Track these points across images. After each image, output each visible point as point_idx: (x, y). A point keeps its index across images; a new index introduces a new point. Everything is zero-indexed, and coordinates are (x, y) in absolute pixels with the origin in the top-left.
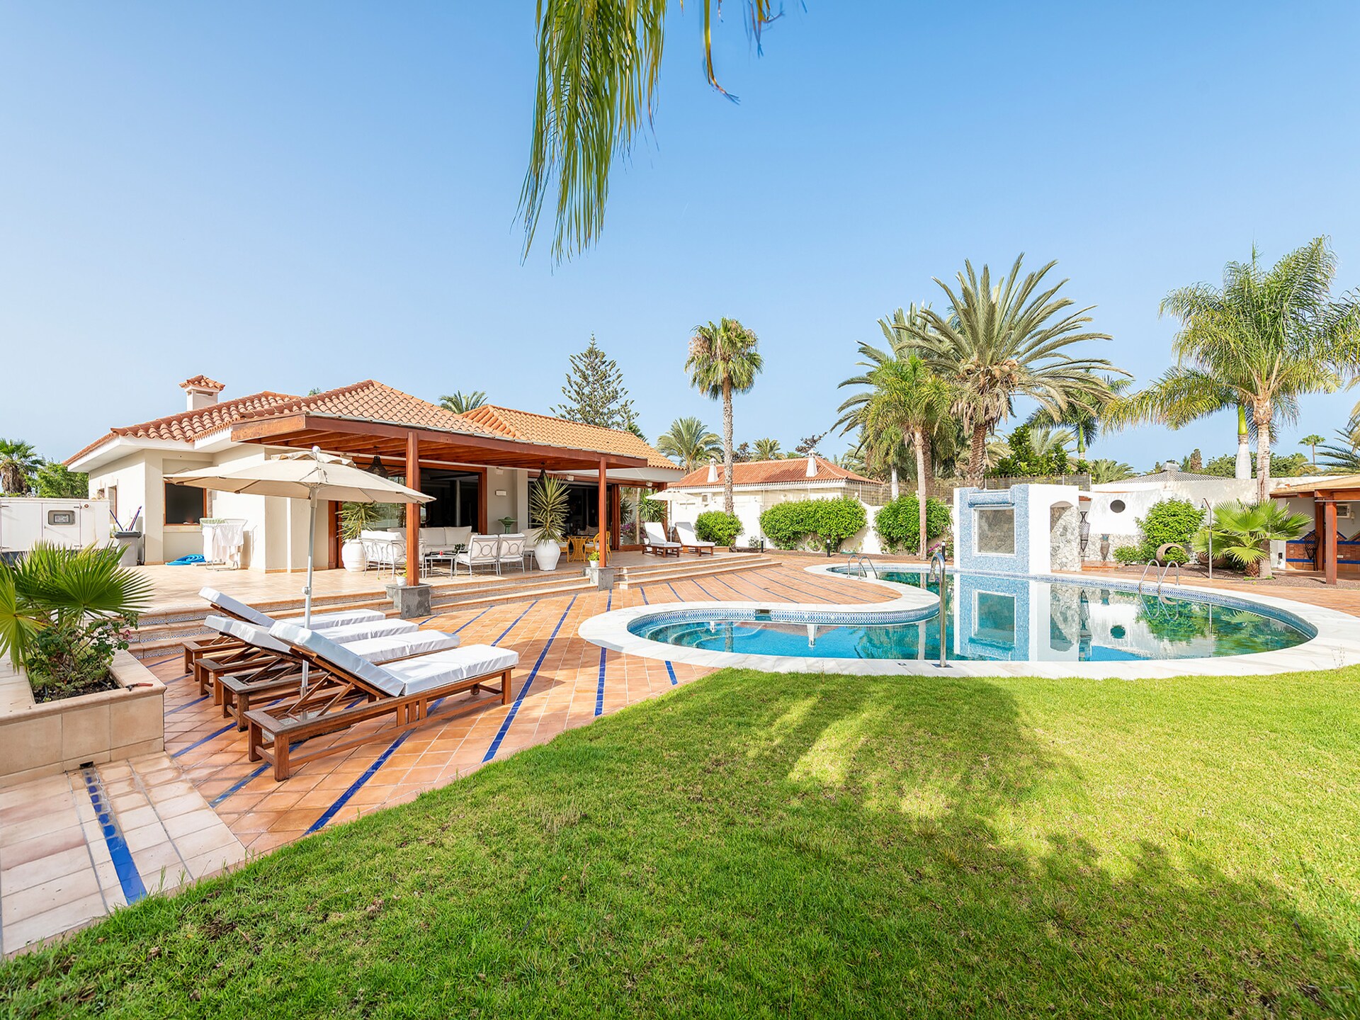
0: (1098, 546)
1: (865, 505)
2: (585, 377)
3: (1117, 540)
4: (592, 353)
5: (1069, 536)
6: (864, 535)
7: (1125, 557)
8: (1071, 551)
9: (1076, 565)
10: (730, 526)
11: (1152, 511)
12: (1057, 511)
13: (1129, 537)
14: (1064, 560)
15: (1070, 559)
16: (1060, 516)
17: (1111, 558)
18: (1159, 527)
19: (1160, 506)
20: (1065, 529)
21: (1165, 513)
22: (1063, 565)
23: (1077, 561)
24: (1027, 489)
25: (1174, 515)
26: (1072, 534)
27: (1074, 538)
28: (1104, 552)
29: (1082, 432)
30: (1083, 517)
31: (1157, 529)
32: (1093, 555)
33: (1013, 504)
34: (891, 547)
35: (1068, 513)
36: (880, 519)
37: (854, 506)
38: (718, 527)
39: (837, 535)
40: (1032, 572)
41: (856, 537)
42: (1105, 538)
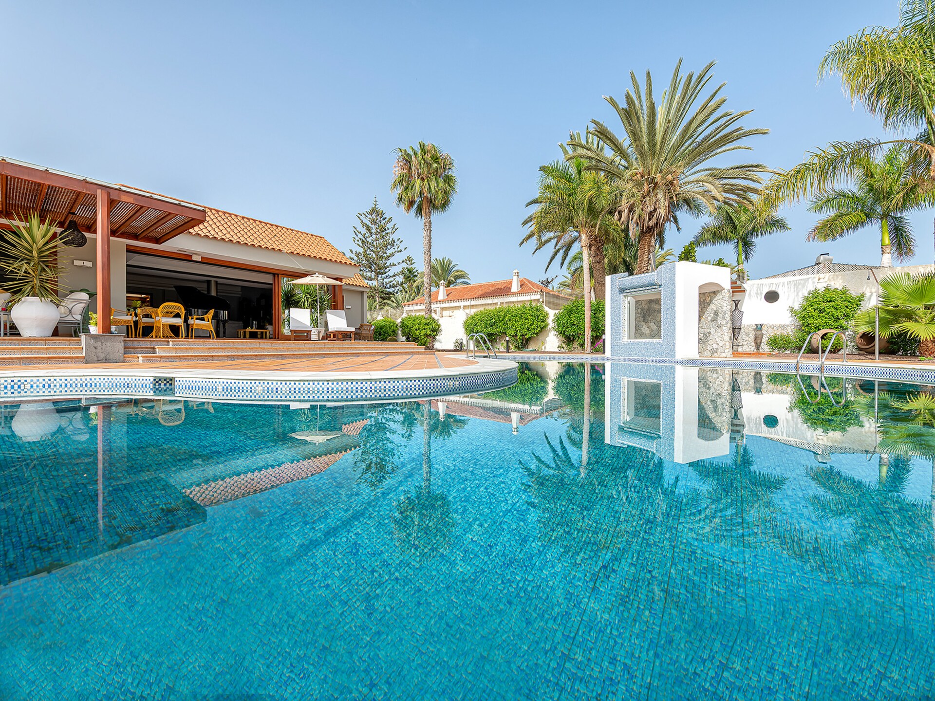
0: (752, 336)
1: (546, 309)
2: (368, 229)
3: (770, 330)
4: (374, 211)
5: (720, 321)
6: (547, 335)
7: (779, 344)
8: (722, 337)
9: (726, 351)
10: (426, 327)
11: (806, 299)
12: (706, 296)
13: (783, 327)
14: (715, 346)
15: (721, 344)
16: (711, 301)
17: (765, 348)
18: (814, 314)
19: (815, 294)
20: (716, 313)
21: (822, 300)
22: (714, 352)
23: (727, 347)
24: (674, 268)
25: (830, 301)
26: (723, 318)
27: (725, 322)
28: (758, 342)
29: (740, 246)
30: (737, 305)
31: (812, 316)
32: (746, 343)
33: (660, 285)
34: (568, 345)
35: (719, 296)
36: (557, 319)
37: (537, 310)
38: (415, 327)
39: (522, 335)
40: (678, 357)
41: (541, 337)
42: (759, 327)
